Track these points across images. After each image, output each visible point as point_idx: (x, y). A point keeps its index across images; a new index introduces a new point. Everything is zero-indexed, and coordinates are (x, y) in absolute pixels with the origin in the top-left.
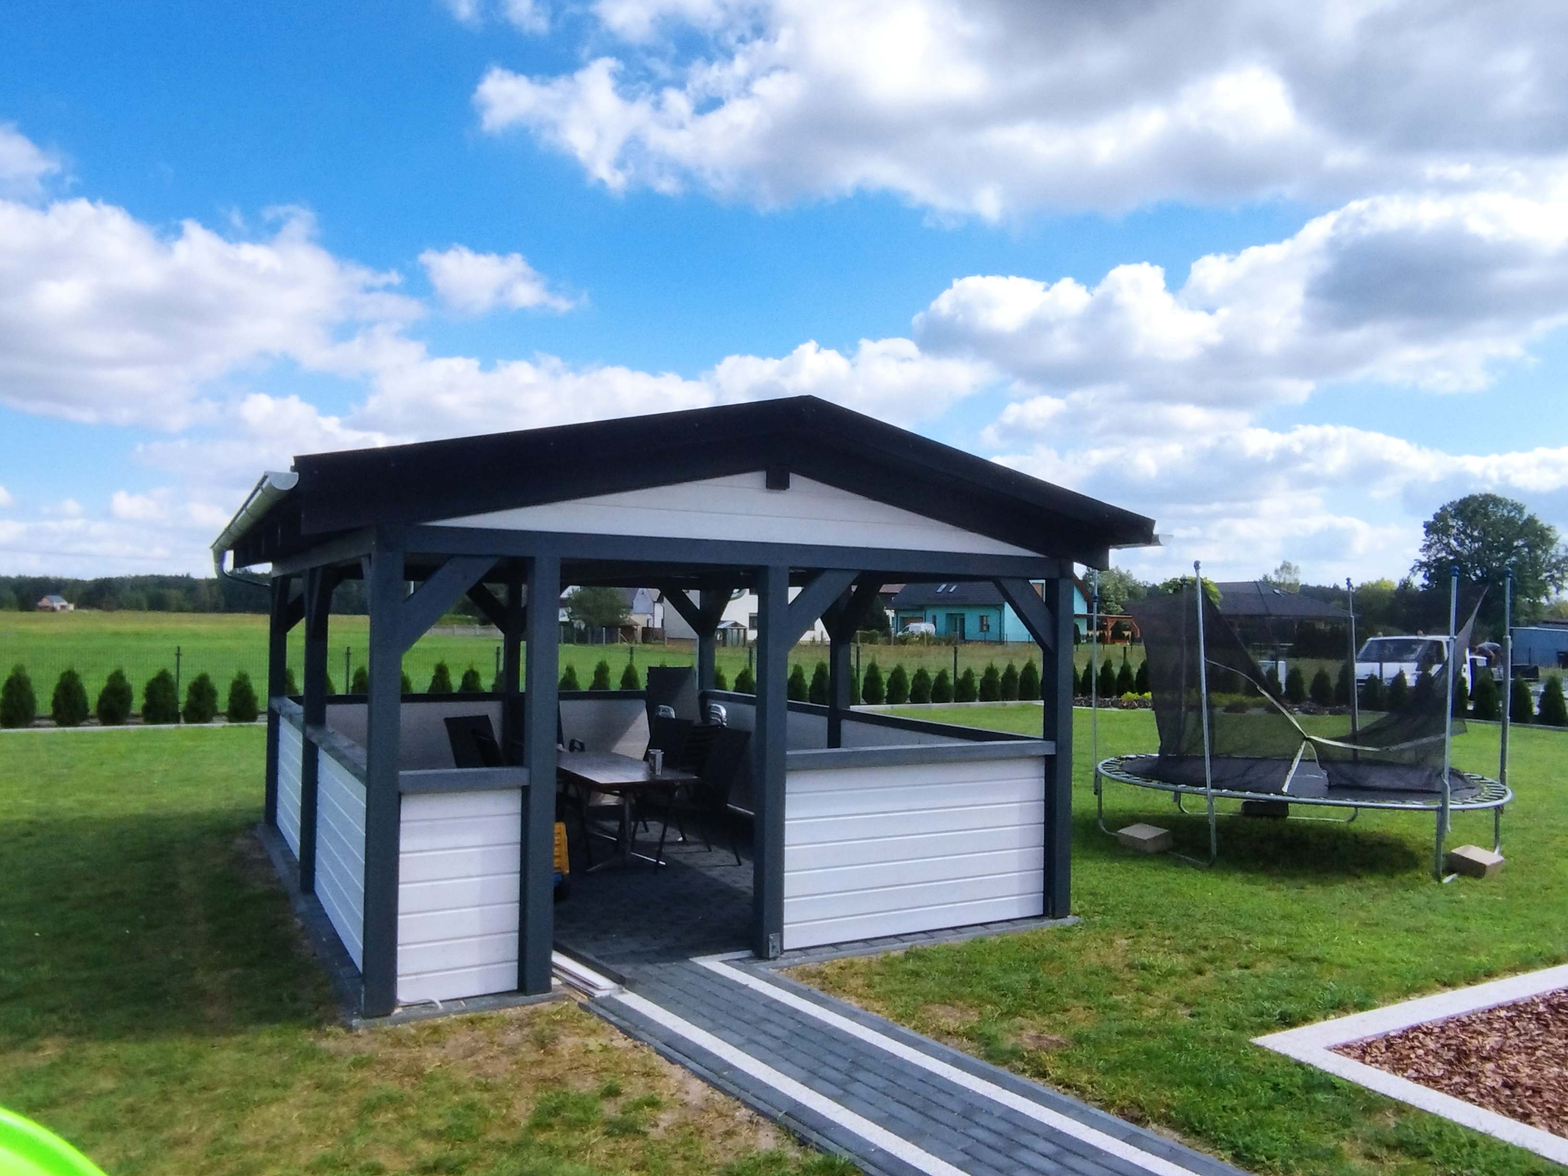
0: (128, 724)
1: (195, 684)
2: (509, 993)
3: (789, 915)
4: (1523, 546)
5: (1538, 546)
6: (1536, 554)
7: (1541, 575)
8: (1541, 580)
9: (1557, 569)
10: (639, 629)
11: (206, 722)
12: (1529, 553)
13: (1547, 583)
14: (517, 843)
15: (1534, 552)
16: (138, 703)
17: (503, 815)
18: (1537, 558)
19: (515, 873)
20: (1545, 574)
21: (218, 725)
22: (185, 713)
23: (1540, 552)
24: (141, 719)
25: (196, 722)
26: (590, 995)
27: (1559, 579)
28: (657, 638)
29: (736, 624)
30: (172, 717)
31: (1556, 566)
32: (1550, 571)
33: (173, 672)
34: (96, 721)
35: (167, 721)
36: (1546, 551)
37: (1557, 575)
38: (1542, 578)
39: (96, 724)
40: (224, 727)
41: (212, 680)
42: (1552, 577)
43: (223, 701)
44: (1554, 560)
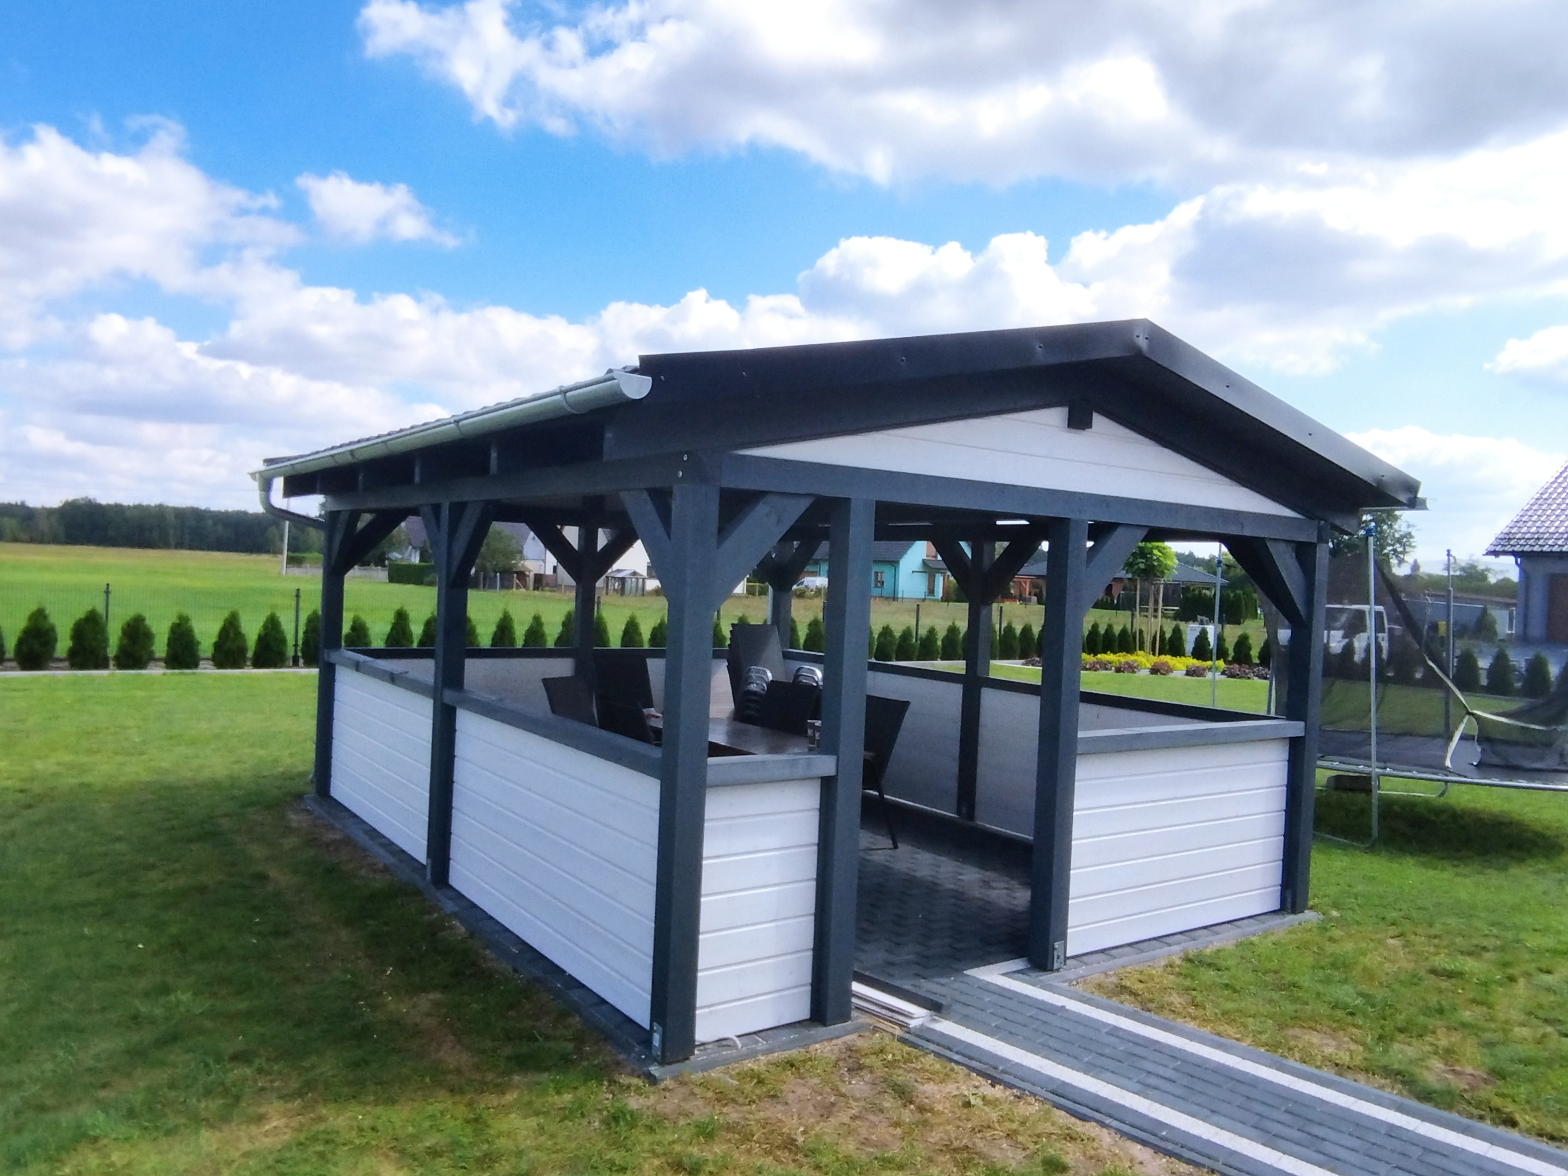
0: (50, 670)
1: (128, 625)
2: (800, 1023)
3: (1073, 918)
4: (1371, 521)
5: (1384, 521)
6: (1381, 529)
7: (1385, 549)
8: (1385, 554)
9: (1400, 543)
10: (532, 575)
11: (141, 668)
12: (1376, 527)
13: (1391, 556)
14: (813, 844)
15: (1381, 527)
16: (63, 645)
17: (802, 811)
18: (1382, 532)
19: (809, 880)
20: (1390, 548)
21: (156, 672)
22: (117, 658)
23: (1385, 527)
24: (66, 664)
25: (132, 668)
26: (902, 1025)
27: (1401, 553)
28: (547, 585)
29: (634, 573)
30: (102, 664)
31: (1399, 541)
32: (1393, 545)
33: (101, 610)
34: (14, 664)
35: (97, 667)
36: (1391, 526)
37: (1400, 549)
38: (1386, 551)
39: (12, 669)
40: (164, 674)
41: (147, 622)
42: (1395, 550)
43: (160, 647)
44: (1397, 535)
